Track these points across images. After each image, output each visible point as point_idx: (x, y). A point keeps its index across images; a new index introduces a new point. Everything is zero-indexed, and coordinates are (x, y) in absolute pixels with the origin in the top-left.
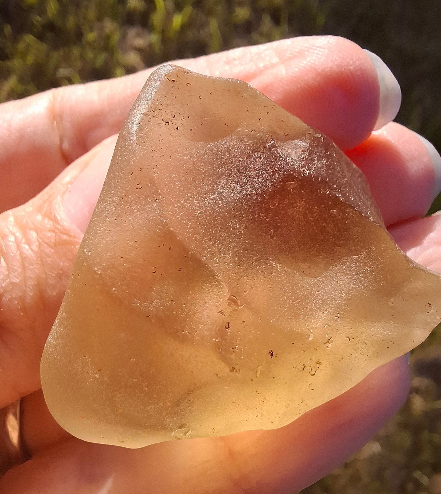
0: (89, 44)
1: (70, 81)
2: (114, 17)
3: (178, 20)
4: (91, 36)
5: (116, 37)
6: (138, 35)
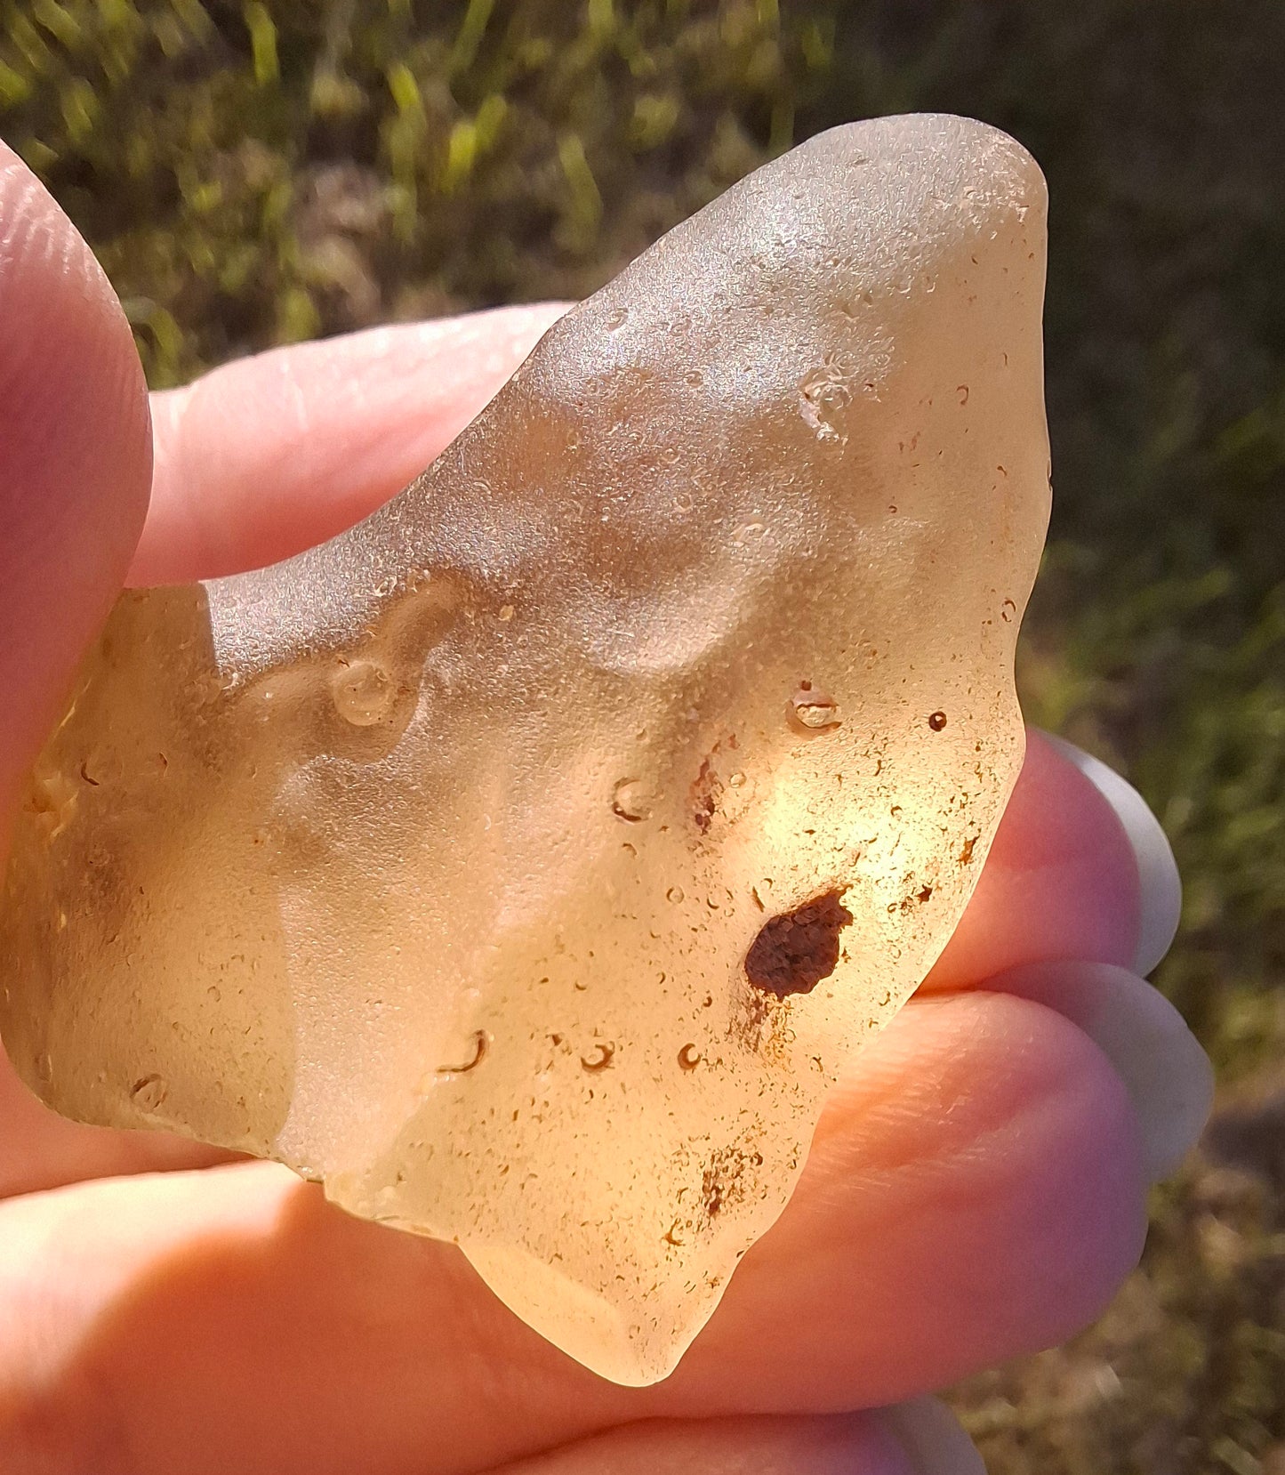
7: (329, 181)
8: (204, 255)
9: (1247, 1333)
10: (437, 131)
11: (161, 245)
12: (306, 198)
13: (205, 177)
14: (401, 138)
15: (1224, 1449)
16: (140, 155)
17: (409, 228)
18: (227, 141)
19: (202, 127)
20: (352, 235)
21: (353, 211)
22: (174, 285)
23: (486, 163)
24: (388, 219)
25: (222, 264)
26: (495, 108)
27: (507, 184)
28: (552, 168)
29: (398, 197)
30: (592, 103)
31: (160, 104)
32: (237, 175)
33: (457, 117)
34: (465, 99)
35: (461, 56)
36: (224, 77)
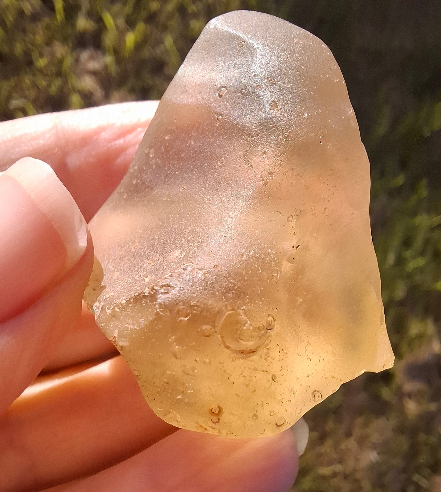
0: (41, 71)
1: (25, 113)
2: (64, 40)
3: (131, 39)
4: (41, 63)
5: (68, 62)
6: (92, 58)
7: (85, 55)
8: (43, 83)
9: (422, 437)
10: (122, 35)
11: (27, 80)
12: (77, 60)
13: (41, 56)
14: (109, 39)
15: (416, 478)
16: (19, 48)
17: (114, 69)
18: (49, 43)
19: (39, 38)
20: (94, 73)
21: (93, 65)
22: (32, 94)
23: (139, 46)
24: (106, 67)
25: (49, 86)
26: (141, 26)
27: (146, 53)
28: (162, 47)
29: (109, 59)
30: (174, 23)
31: (24, 31)
32: (53, 54)
33: (128, 30)
34: (131, 23)
35: (128, 9)
36: (46, 20)
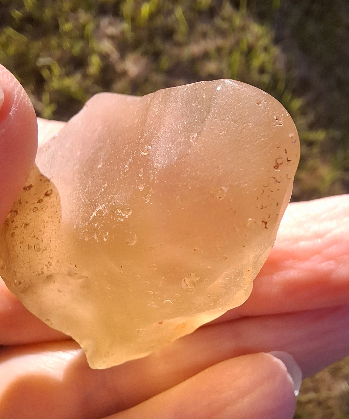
0: (66, 33)
2: (88, 8)
3: (146, 9)
4: (67, 27)
6: (110, 24)
